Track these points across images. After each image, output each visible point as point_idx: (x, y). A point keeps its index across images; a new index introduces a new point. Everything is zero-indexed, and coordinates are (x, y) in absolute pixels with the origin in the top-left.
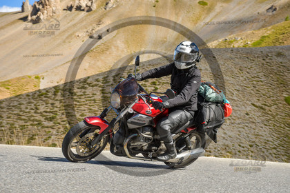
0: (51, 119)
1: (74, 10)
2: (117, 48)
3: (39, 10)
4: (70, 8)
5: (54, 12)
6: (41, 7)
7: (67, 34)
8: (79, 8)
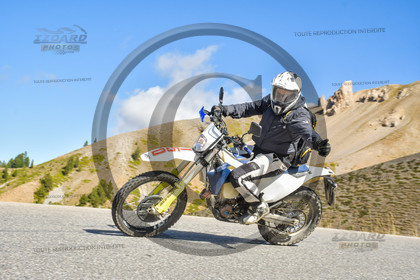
0: (347, 204)
1: (366, 101)
2: (411, 135)
3: (333, 104)
4: (363, 100)
5: (347, 105)
6: (335, 101)
7: (360, 124)
8: (371, 99)
